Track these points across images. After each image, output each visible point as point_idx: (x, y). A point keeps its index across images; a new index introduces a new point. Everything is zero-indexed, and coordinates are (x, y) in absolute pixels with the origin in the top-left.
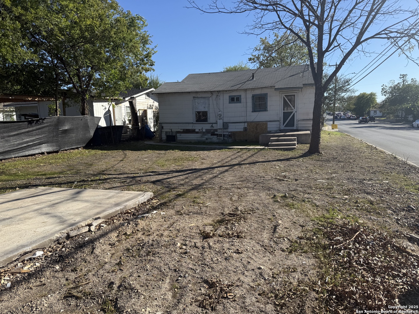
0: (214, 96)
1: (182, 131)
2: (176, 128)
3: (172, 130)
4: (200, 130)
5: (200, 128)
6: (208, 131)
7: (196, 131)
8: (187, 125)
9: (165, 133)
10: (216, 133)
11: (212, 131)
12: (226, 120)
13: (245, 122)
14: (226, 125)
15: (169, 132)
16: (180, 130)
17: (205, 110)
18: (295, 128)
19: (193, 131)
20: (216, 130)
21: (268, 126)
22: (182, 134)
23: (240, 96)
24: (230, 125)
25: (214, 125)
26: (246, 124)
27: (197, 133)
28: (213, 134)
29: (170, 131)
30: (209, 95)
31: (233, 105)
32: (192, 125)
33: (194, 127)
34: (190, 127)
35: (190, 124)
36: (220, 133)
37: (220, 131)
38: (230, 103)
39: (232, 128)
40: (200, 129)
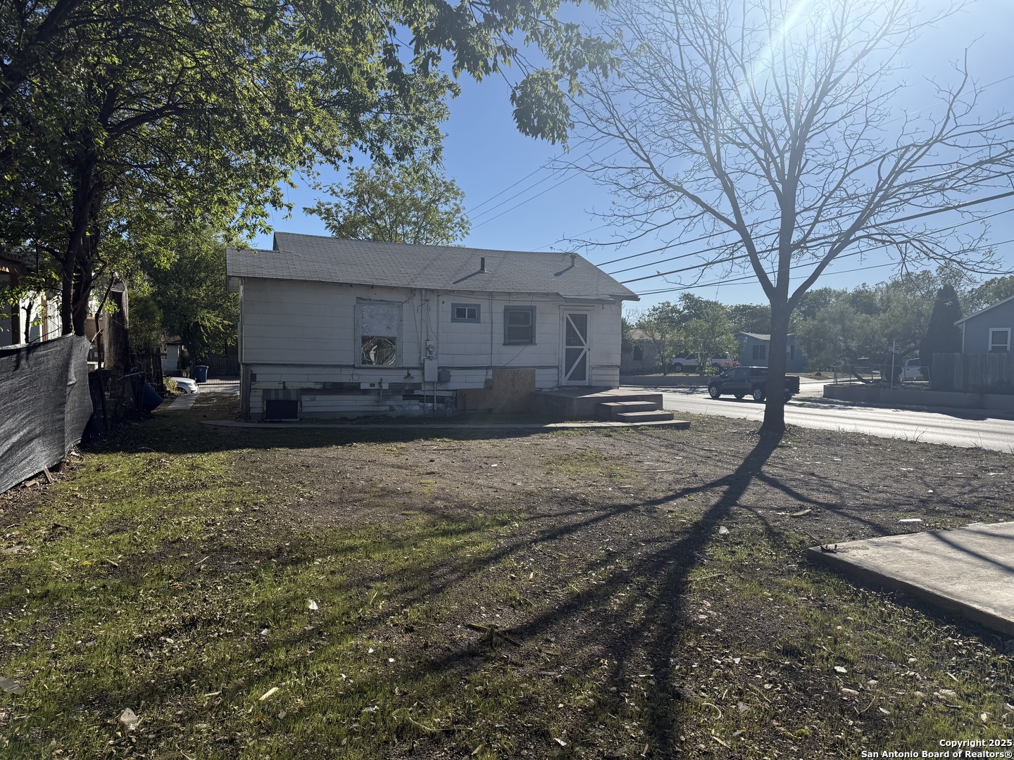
0: (417, 301)
1: (318, 387)
2: (296, 379)
3: (287, 385)
4: (372, 385)
5: (375, 380)
6: (396, 389)
7: (363, 387)
8: (337, 371)
9: (260, 393)
10: (417, 392)
11: (407, 388)
12: (444, 361)
13: (487, 368)
14: (444, 374)
15: (277, 390)
16: (312, 386)
17: (390, 335)
18: (586, 383)
19: (354, 389)
20: (418, 386)
21: (537, 378)
22: (318, 397)
23: (478, 306)
24: (453, 372)
25: (413, 373)
26: (490, 372)
27: (365, 392)
28: (409, 396)
29: (281, 386)
30: (401, 297)
31: (461, 326)
32: (350, 371)
33: (356, 378)
34: (345, 377)
35: (343, 369)
36: (427, 394)
37: (428, 387)
38: (453, 320)
39: (459, 381)
40: (373, 382)
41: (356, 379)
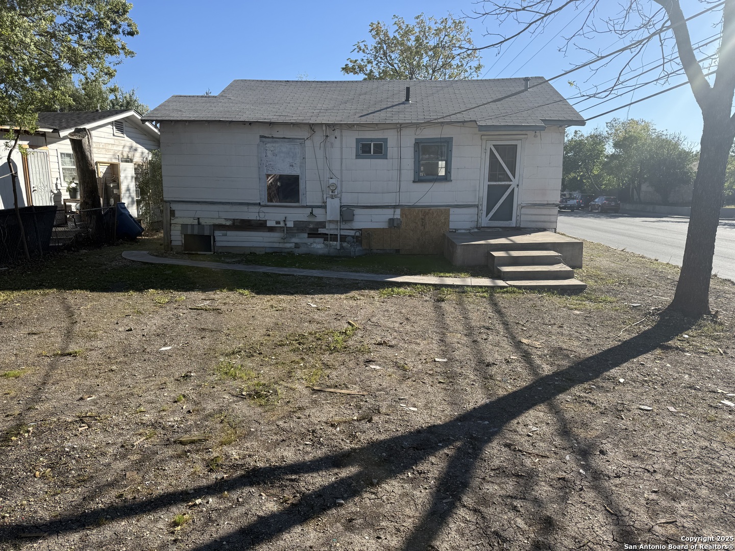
0: (318, 137)
1: (228, 223)
2: (210, 216)
3: (201, 221)
4: (278, 223)
5: (280, 218)
6: (300, 227)
7: (269, 224)
8: (245, 208)
9: (179, 228)
10: (321, 231)
11: (311, 226)
12: (348, 200)
13: (395, 207)
14: (347, 213)
15: (192, 225)
16: (223, 222)
17: (294, 173)
18: (513, 223)
19: (261, 226)
20: (322, 224)
21: (452, 218)
22: (229, 233)
23: (385, 140)
24: (357, 211)
25: (316, 211)
26: (398, 211)
27: (272, 229)
28: (314, 234)
29: (196, 222)
30: (304, 134)
31: (367, 163)
32: (256, 209)
33: (262, 215)
34: (252, 214)
35: (250, 207)
36: (332, 232)
37: (332, 226)
38: (358, 156)
39: (364, 221)
40: (278, 219)
41: (262, 217)
